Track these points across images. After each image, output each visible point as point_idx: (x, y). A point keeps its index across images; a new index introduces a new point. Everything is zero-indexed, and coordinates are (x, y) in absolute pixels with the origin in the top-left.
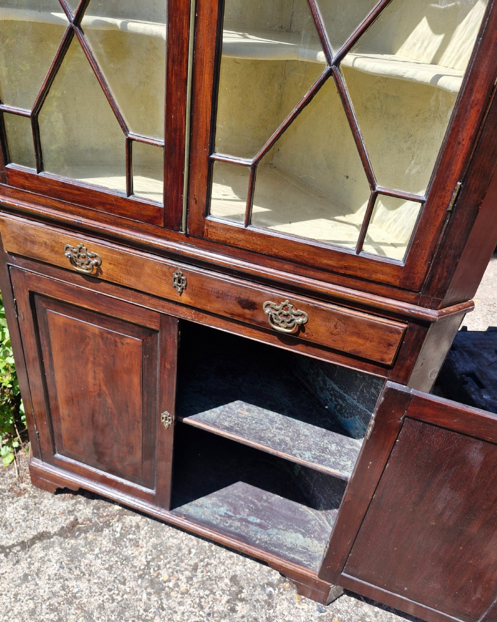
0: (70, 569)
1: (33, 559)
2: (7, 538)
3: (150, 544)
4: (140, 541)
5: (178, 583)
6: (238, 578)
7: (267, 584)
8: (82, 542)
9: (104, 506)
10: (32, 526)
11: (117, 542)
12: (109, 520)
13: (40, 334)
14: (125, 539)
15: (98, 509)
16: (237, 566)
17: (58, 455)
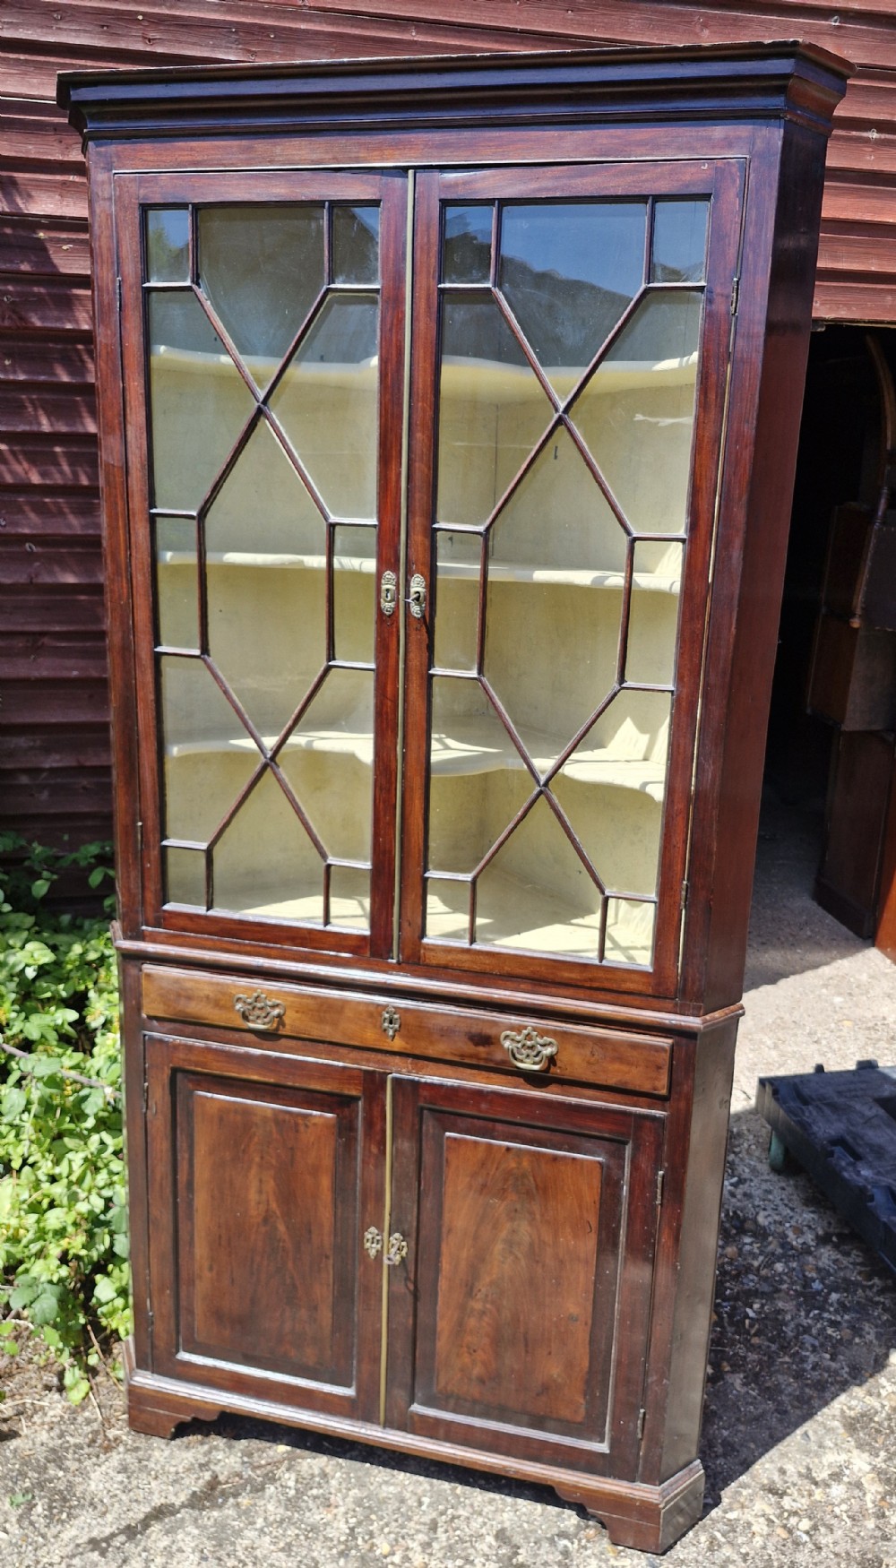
0: (220, 1559)
1: (152, 1552)
2: (98, 1523)
3: (349, 1500)
4: (332, 1497)
5: (407, 1556)
6: (508, 1534)
7: (558, 1535)
8: (231, 1512)
9: (259, 1450)
10: (140, 1499)
11: (292, 1504)
12: (272, 1472)
13: (178, 1132)
14: (305, 1498)
15: (250, 1455)
16: (505, 1515)
17: (184, 1356)
